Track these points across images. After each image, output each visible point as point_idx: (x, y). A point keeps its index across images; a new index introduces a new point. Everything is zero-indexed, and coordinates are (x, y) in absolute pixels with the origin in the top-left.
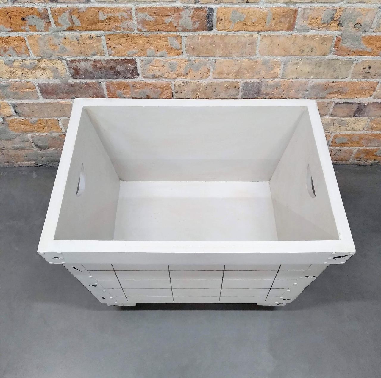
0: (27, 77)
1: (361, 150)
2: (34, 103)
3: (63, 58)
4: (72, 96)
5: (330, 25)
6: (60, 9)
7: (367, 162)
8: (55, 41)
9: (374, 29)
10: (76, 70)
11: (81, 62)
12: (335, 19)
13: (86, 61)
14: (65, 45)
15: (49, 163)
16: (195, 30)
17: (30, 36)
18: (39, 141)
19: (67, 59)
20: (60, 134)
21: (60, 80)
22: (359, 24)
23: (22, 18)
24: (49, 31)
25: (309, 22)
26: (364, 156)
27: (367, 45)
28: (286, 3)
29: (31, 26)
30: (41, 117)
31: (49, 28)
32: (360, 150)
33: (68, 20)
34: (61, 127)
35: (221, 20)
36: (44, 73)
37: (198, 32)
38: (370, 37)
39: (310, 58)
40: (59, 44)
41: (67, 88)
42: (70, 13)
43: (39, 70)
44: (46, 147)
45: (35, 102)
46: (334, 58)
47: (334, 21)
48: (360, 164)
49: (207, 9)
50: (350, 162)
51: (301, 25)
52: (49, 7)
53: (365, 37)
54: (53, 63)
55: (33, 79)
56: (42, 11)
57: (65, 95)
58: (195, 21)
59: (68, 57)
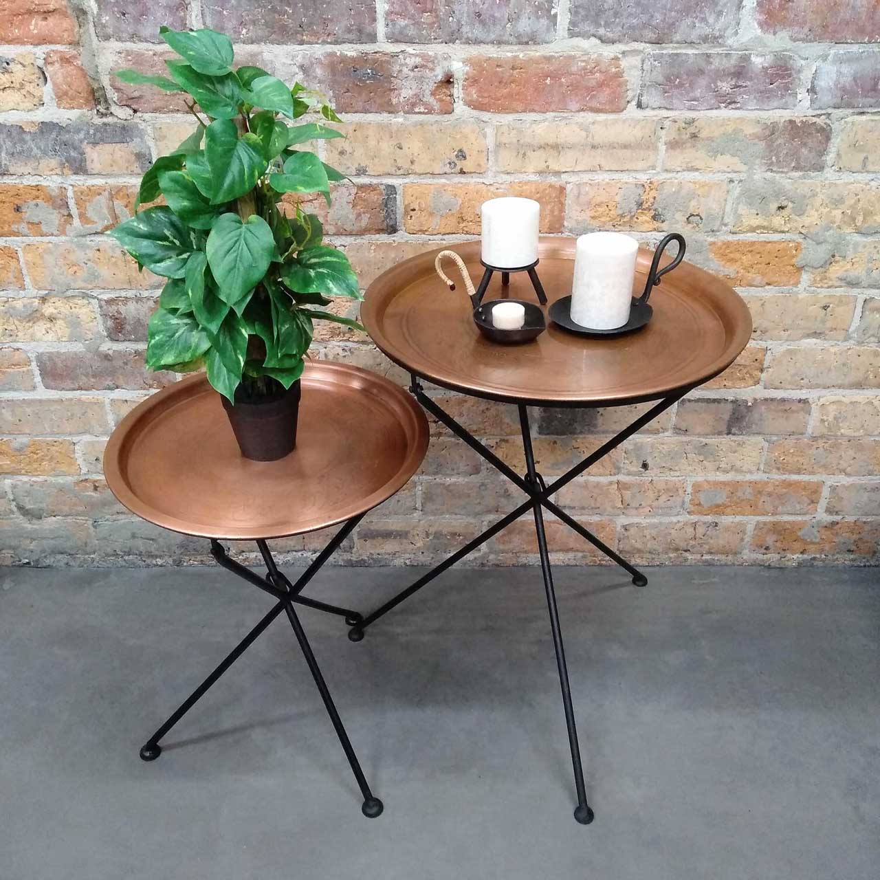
0: (14, 337)
1: (765, 524)
2: (24, 399)
3: (92, 294)
4: (107, 383)
5: (637, 218)
6: (92, 188)
7: (787, 559)
8: (79, 255)
9: (730, 227)
10: (118, 321)
11: (130, 303)
12: (645, 206)
13: (138, 299)
14: (97, 264)
15: (45, 557)
16: (361, 233)
17: (29, 245)
18: (27, 496)
19: (100, 297)
20: (75, 478)
21: (83, 344)
22: (697, 215)
23: (15, 206)
24: (68, 233)
25: (592, 214)
26: (777, 541)
27: (723, 263)
28: (540, 173)
29: (32, 224)
30: (37, 436)
31: (68, 227)
32: (762, 526)
33: (105, 211)
34: (80, 461)
35: (414, 210)
36: (50, 329)
37: (367, 237)
38: (724, 244)
40: (84, 263)
41: (97, 364)
42: (111, 197)
43: (41, 323)
44: (41, 511)
45: (26, 398)
47: (644, 209)
48: (769, 565)
49: (383, 187)
50: (745, 557)
51: (576, 220)
52: (71, 185)
53: (713, 244)
54: (71, 305)
55: (27, 342)
56: (56, 192)
57: (92, 380)
58: (360, 213)
59: (102, 291)
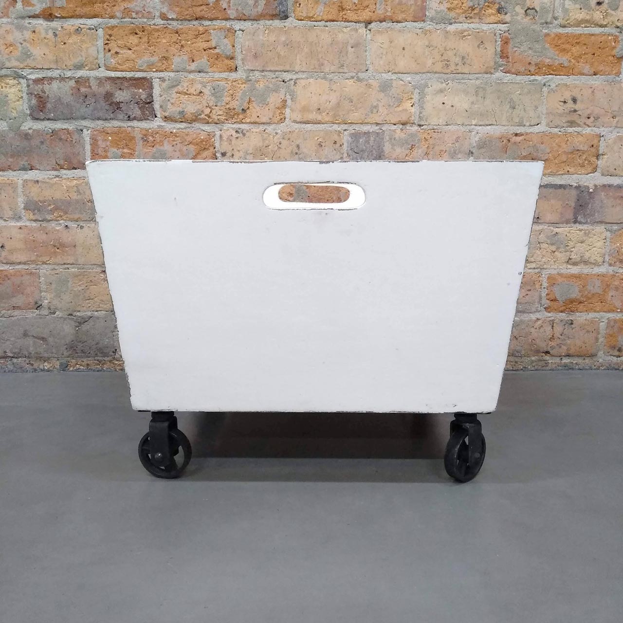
1: (615, 321)
3: (22, 73)
4: (23, 164)
5: (485, 11)
8: (15, 36)
9: (560, 21)
10: (42, 100)
11: (54, 83)
13: (62, 79)
14: (31, 44)
16: (256, 19)
19: (29, 77)
21: (7, 122)
22: (533, 9)
24: (10, 16)
25: (448, 5)
27: (557, 52)
31: (11, 9)
32: (613, 324)
37: (262, 22)
38: (556, 36)
39: (463, 79)
40: (20, 43)
41: (17, 143)
46: (506, 78)
47: (490, 3)
51: (435, 11)
53: (548, 35)
54: (3, 84)
57: (10, 160)
59: (31, 70)
